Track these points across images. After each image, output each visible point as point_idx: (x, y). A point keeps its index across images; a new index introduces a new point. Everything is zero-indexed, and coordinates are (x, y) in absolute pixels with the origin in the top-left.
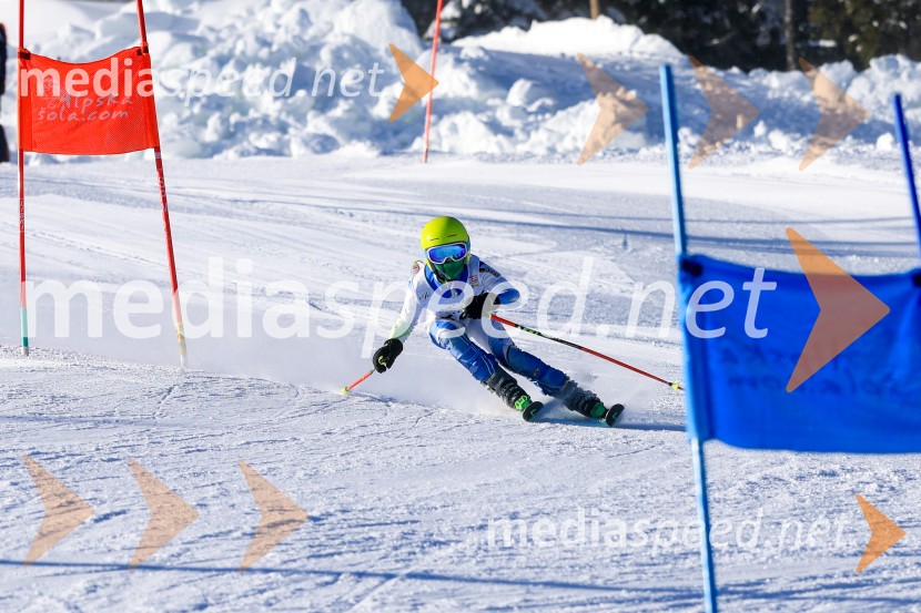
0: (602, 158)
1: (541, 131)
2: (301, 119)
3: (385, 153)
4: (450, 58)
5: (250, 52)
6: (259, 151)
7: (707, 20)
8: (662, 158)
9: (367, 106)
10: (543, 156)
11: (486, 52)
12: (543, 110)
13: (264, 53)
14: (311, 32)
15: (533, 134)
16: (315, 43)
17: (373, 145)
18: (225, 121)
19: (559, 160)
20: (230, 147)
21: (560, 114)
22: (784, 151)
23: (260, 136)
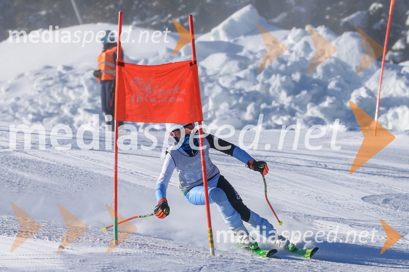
2: (304, 108)
3: (351, 130)
4: (395, 73)
5: (274, 67)
6: (277, 127)
9: (343, 101)
13: (282, 67)
14: (311, 55)
18: (257, 108)
23: (278, 117)
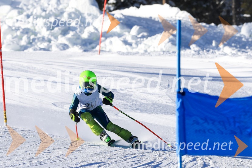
0: (163, 55)
1: (142, 44)
2: (56, 38)
3: (85, 51)
5: (38, 14)
6: (41, 49)
7: (205, 6)
8: (184, 55)
9: (80, 34)
10: (142, 54)
11: (123, 16)
12: (143, 37)
13: (43, 14)
14: (61, 7)
15: (139, 45)
16: (62, 11)
17: (81, 48)
18: (29, 38)
19: (147, 55)
20: (31, 47)
21: (149, 38)
22: (228, 54)
23: (41, 43)
